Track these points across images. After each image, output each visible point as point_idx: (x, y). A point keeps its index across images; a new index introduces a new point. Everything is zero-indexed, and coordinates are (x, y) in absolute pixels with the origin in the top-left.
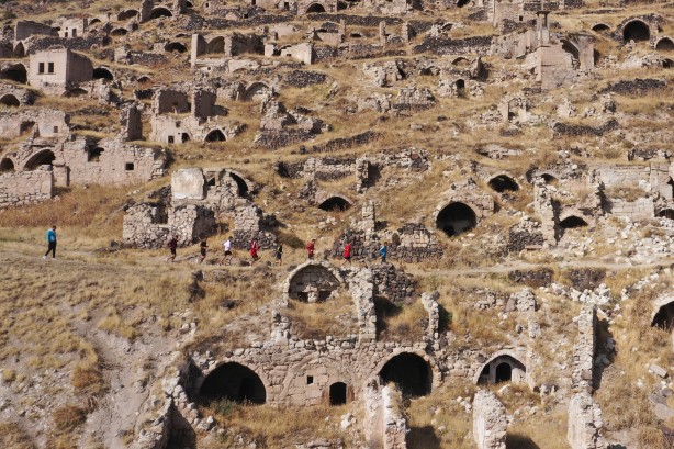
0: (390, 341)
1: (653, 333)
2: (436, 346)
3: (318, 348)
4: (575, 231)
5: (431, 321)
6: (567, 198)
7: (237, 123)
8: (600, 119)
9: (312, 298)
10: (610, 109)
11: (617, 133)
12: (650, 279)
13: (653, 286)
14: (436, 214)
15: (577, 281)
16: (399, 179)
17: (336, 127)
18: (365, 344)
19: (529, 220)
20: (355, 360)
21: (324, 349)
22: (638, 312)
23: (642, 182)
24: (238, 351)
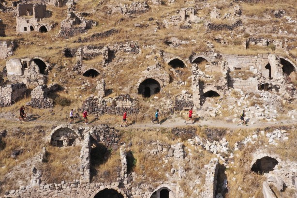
0: (98, 182)
1: (251, 176)
2: (125, 182)
3: (57, 188)
4: (212, 99)
5: (123, 169)
6: (208, 80)
7: (53, 22)
8: (233, 20)
9: (65, 143)
10: (238, 14)
11: (241, 28)
12: (252, 138)
13: (253, 143)
14: (138, 85)
15: (210, 135)
16: (124, 59)
17: (100, 24)
18: (84, 185)
19: (186, 93)
20: (78, 193)
21: (60, 189)
22: (243, 161)
23: (252, 68)
24: (12, 192)
